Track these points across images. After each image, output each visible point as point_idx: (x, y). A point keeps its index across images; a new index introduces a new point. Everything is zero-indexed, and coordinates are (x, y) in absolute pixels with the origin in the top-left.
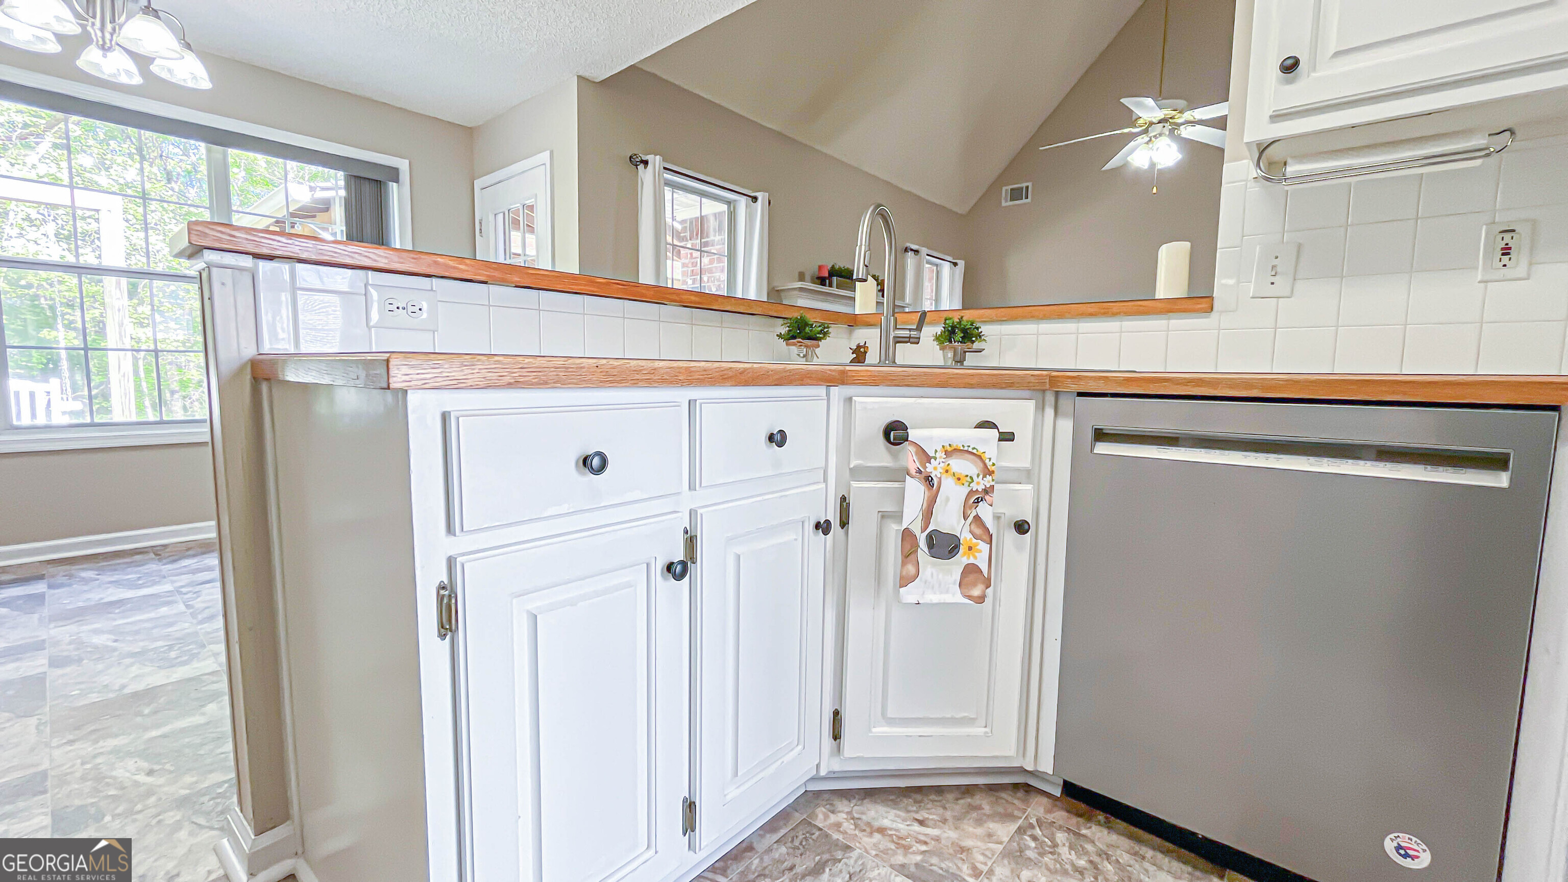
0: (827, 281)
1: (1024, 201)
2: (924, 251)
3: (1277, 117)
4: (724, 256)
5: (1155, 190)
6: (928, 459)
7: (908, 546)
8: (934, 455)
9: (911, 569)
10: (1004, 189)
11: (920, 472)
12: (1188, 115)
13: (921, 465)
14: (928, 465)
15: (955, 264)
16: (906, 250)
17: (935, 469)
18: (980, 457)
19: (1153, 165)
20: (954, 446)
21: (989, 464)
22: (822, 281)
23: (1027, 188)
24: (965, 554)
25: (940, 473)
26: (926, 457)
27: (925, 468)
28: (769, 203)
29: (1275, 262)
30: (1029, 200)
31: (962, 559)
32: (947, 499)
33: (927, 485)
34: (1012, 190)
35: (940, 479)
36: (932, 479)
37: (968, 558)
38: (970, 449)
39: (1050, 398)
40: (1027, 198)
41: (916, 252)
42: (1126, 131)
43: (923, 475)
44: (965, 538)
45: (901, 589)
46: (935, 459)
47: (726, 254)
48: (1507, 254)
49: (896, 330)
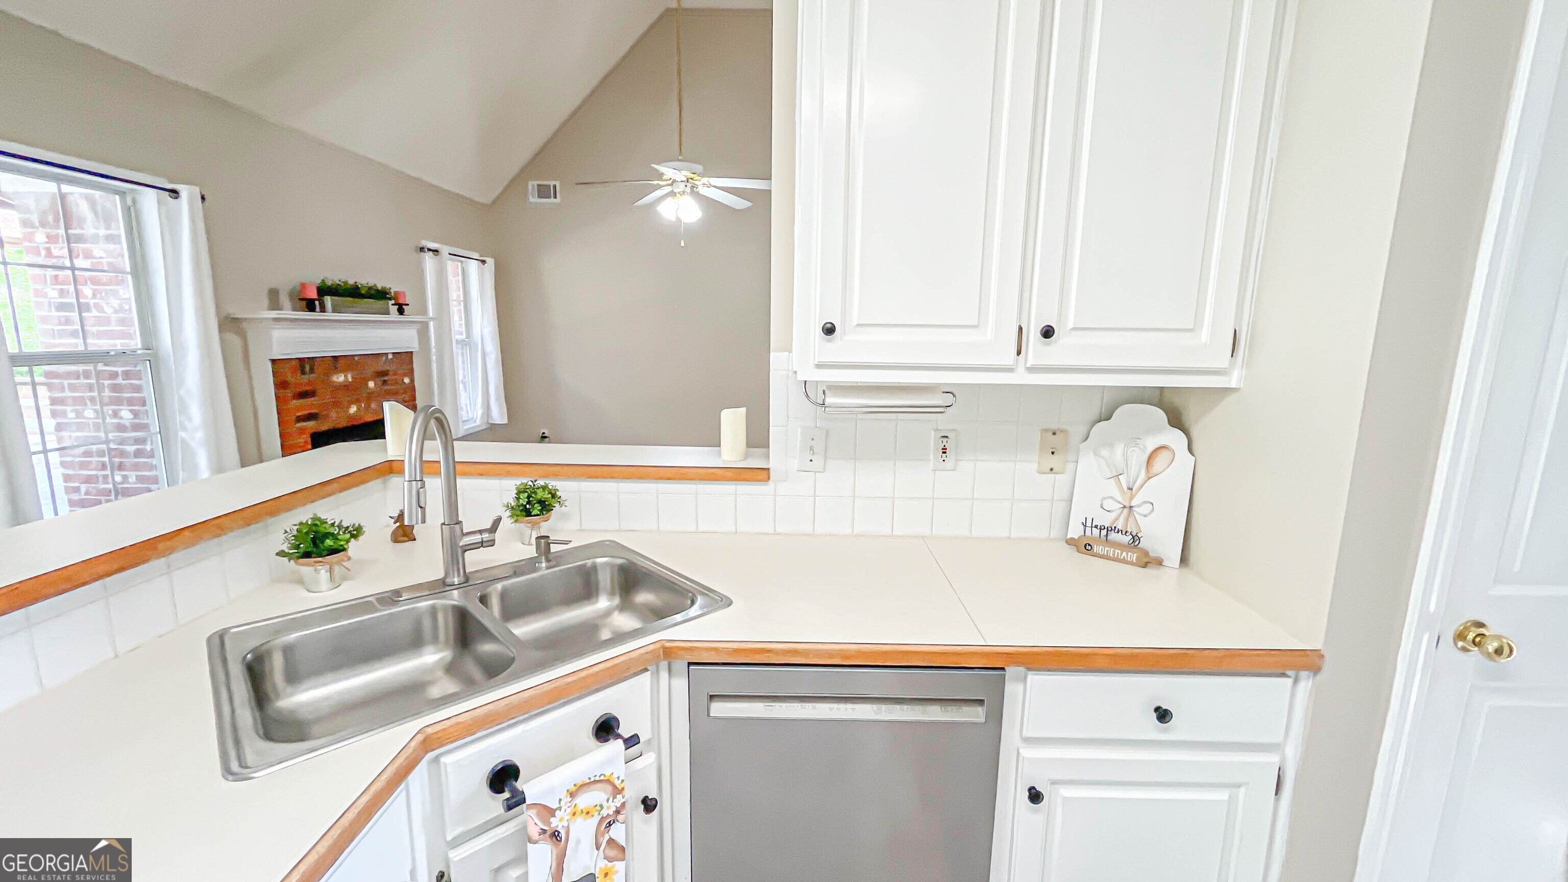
0: (317, 303)
1: (552, 200)
2: (445, 250)
3: (819, 366)
4: (127, 273)
5: (682, 244)
6: (552, 813)
8: (559, 805)
10: (530, 183)
11: (545, 832)
12: (705, 180)
13: (544, 823)
14: (552, 820)
15: (483, 262)
16: (422, 249)
17: (561, 818)
18: (608, 781)
19: (679, 220)
20: (580, 783)
21: (617, 783)
22: (310, 306)
23: (555, 187)
24: (601, 881)
25: (567, 820)
26: (548, 813)
27: (550, 825)
28: (203, 198)
29: (812, 443)
30: (558, 200)
32: (578, 842)
33: (554, 842)
34: (539, 185)
35: (568, 827)
36: (559, 833)
38: (597, 778)
40: (555, 197)
41: (436, 251)
42: (655, 182)
43: (548, 833)
44: (601, 868)
46: (560, 808)
47: (128, 270)
48: (945, 453)
49: (464, 537)
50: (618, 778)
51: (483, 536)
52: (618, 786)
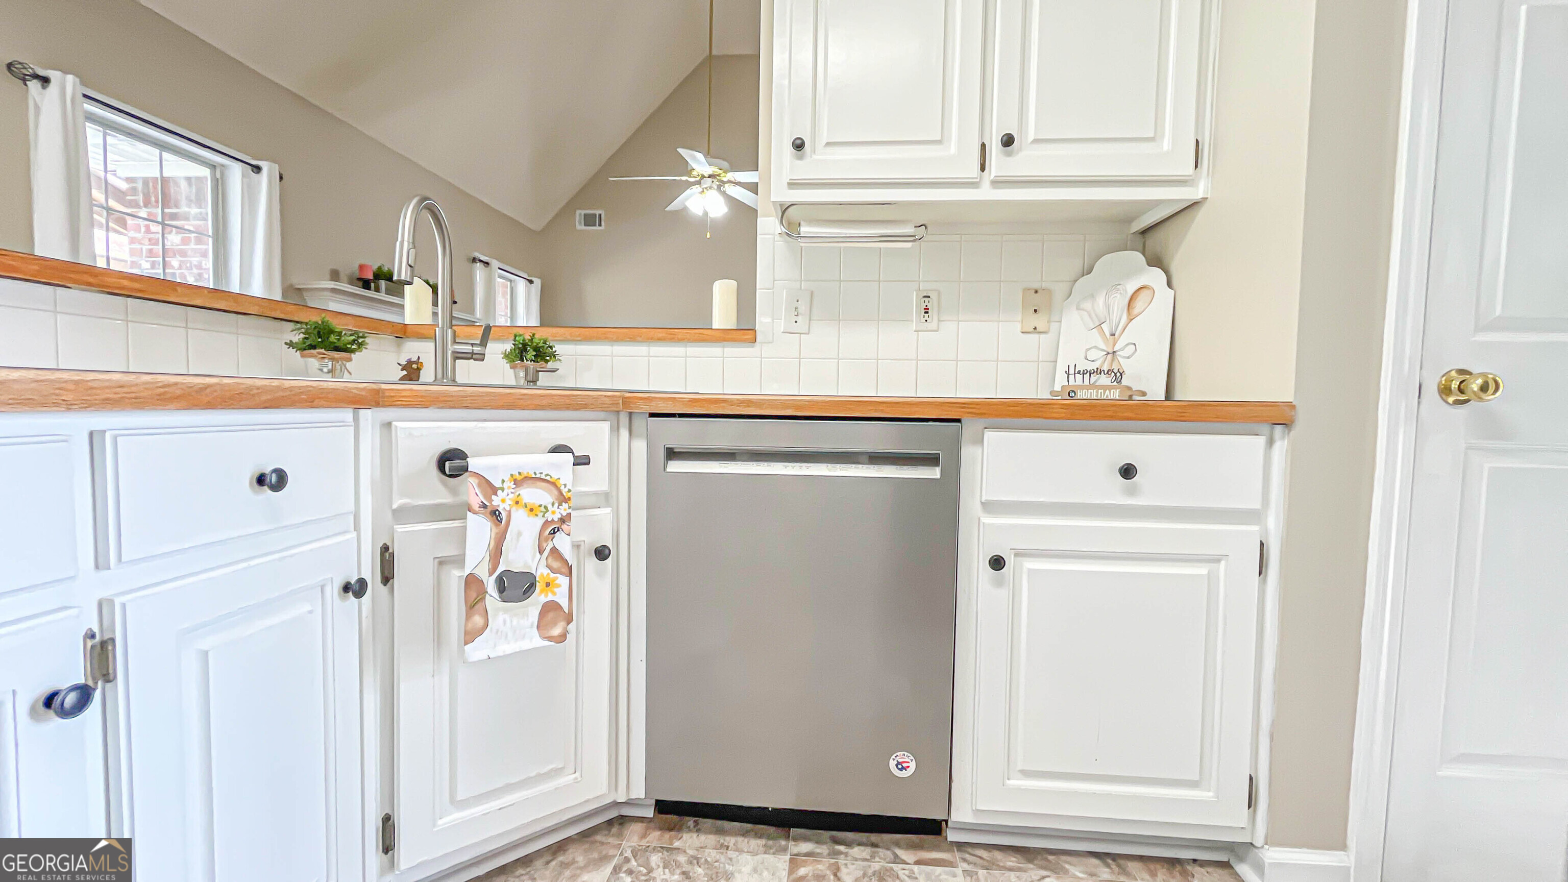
0: (373, 285)
1: (597, 228)
2: (495, 264)
3: (793, 185)
4: (209, 236)
5: (708, 236)
6: (494, 490)
7: (473, 595)
8: (501, 486)
9: (478, 620)
10: (578, 212)
11: (485, 506)
12: (730, 176)
13: (485, 497)
14: (494, 497)
15: (531, 282)
16: (474, 260)
17: (503, 501)
18: (554, 484)
19: (706, 214)
20: (525, 474)
21: (564, 490)
22: (366, 285)
23: (600, 215)
24: (542, 592)
25: (510, 505)
26: (491, 489)
27: (491, 501)
28: (281, 178)
29: (796, 304)
30: (603, 227)
31: (539, 598)
32: (519, 534)
33: (494, 521)
34: (585, 215)
35: (509, 512)
36: (500, 513)
37: (546, 596)
38: (543, 477)
39: (624, 418)
40: (600, 225)
41: (487, 264)
42: (684, 178)
43: (489, 509)
44: (542, 575)
45: (467, 647)
46: (503, 489)
47: (210, 233)
48: (927, 313)
49: (455, 344)
50: (565, 485)
51: (474, 348)
52: (565, 494)
